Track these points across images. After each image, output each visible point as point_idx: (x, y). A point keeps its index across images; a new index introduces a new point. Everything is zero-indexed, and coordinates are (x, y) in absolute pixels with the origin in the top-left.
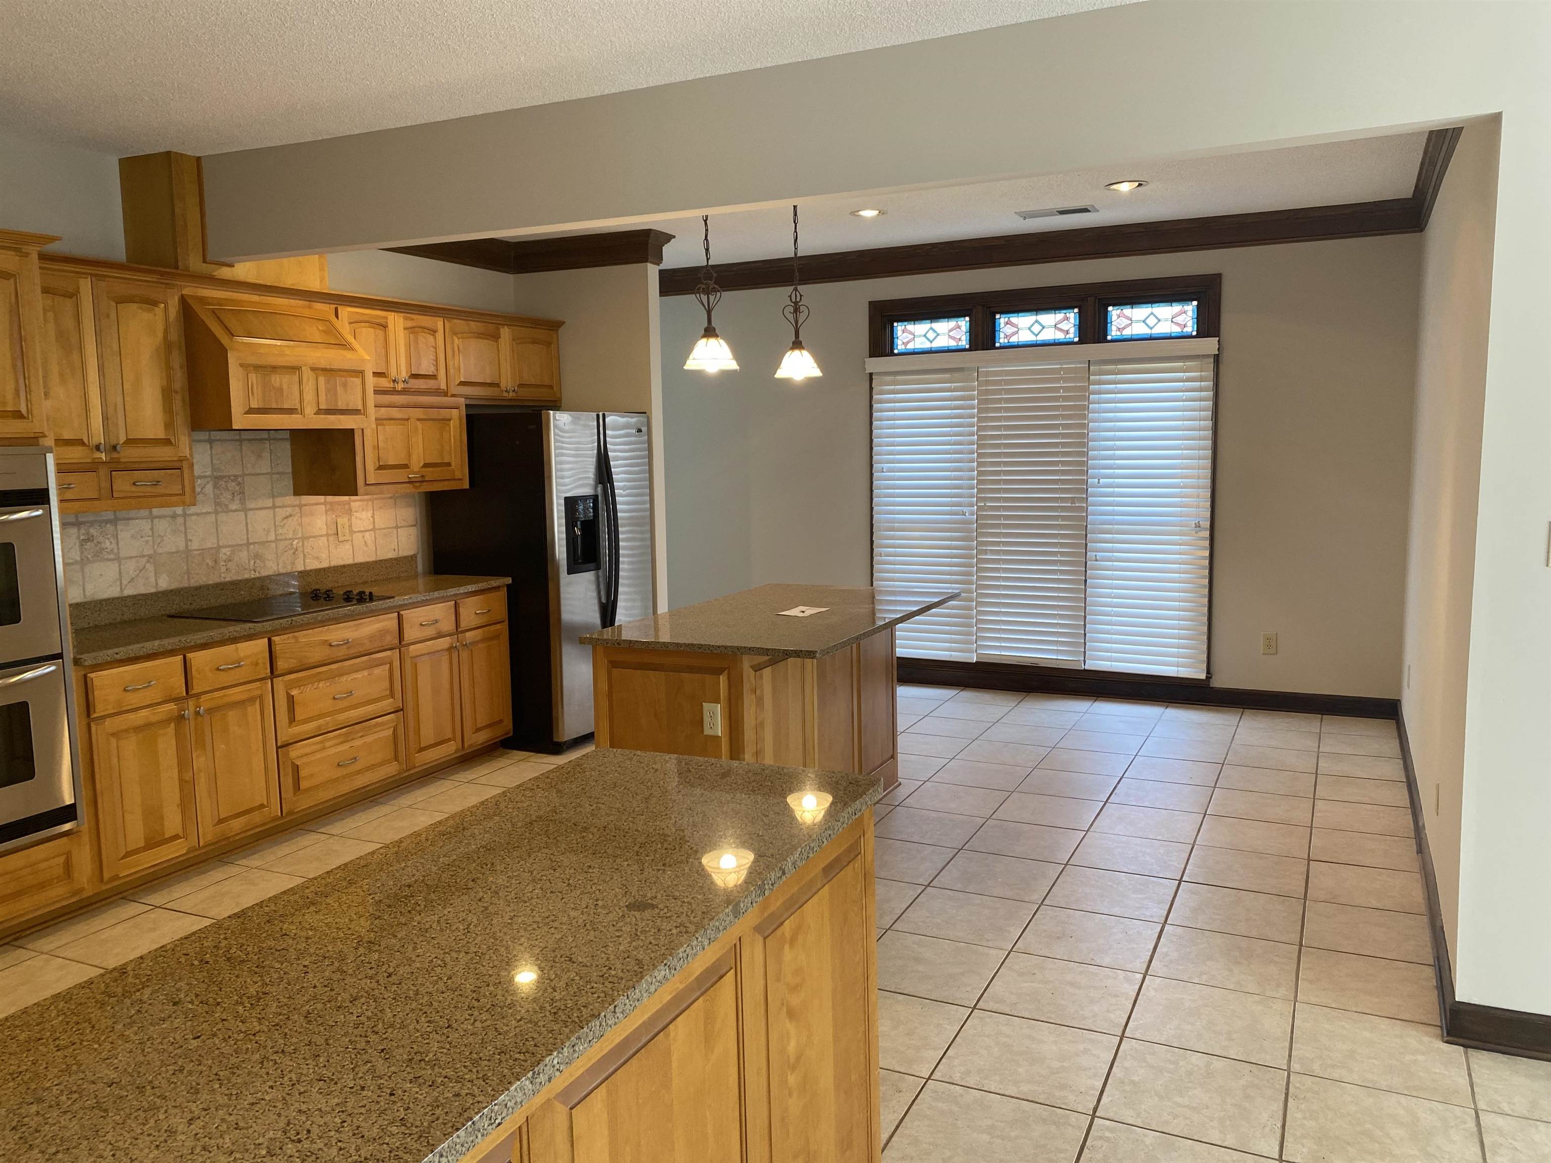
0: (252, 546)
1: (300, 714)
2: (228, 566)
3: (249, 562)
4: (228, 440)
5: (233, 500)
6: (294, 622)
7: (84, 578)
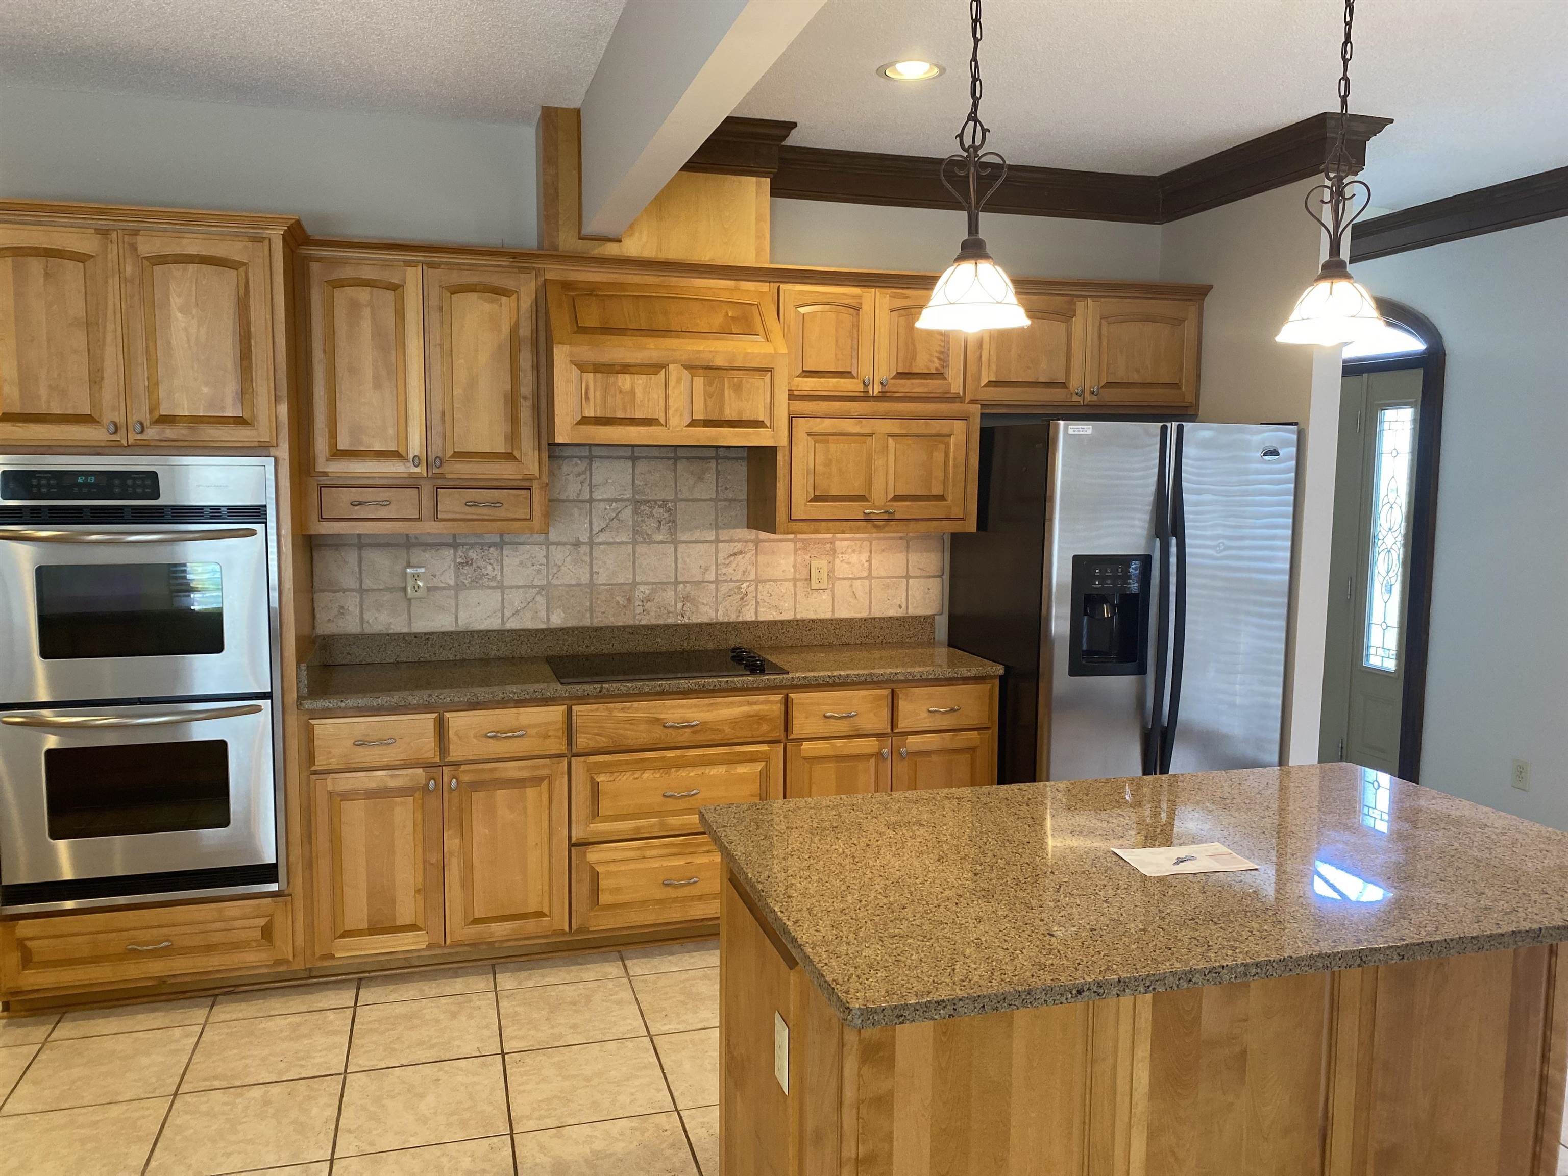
0: (682, 585)
1: (606, 806)
2: (646, 607)
3: (676, 604)
4: (658, 458)
5: (658, 529)
6: (604, 690)
7: (457, 605)
